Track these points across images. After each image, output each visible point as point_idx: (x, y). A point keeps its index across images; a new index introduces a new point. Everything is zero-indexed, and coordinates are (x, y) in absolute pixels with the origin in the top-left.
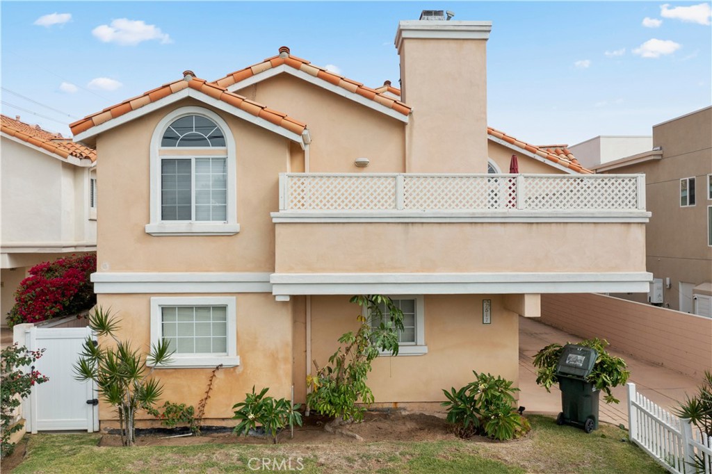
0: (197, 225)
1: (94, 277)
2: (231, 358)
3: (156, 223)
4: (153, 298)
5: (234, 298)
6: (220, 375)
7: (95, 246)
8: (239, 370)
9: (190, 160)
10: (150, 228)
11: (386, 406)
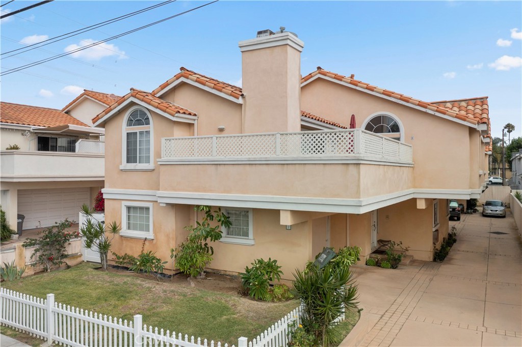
0: (139, 166)
1: (103, 191)
2: (150, 235)
3: (125, 165)
4: (123, 202)
5: (152, 204)
6: (147, 243)
7: (104, 177)
8: (154, 241)
9: (137, 133)
10: (121, 167)
11: (234, 274)
